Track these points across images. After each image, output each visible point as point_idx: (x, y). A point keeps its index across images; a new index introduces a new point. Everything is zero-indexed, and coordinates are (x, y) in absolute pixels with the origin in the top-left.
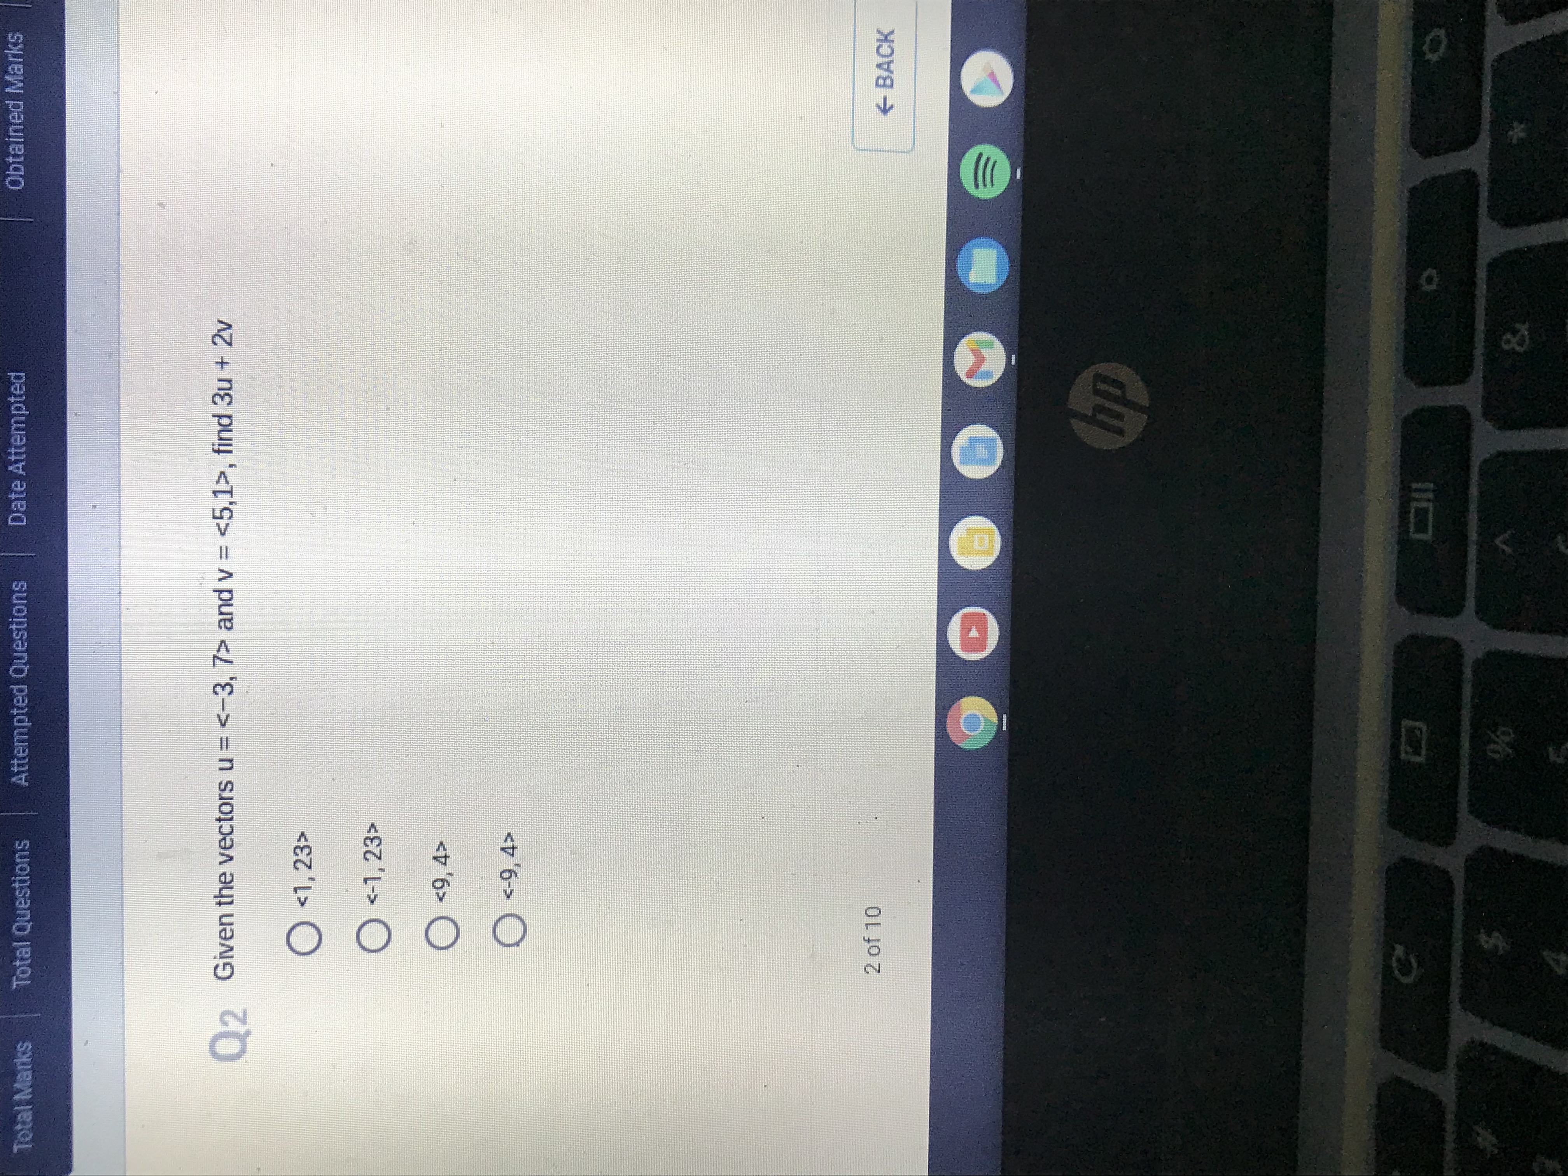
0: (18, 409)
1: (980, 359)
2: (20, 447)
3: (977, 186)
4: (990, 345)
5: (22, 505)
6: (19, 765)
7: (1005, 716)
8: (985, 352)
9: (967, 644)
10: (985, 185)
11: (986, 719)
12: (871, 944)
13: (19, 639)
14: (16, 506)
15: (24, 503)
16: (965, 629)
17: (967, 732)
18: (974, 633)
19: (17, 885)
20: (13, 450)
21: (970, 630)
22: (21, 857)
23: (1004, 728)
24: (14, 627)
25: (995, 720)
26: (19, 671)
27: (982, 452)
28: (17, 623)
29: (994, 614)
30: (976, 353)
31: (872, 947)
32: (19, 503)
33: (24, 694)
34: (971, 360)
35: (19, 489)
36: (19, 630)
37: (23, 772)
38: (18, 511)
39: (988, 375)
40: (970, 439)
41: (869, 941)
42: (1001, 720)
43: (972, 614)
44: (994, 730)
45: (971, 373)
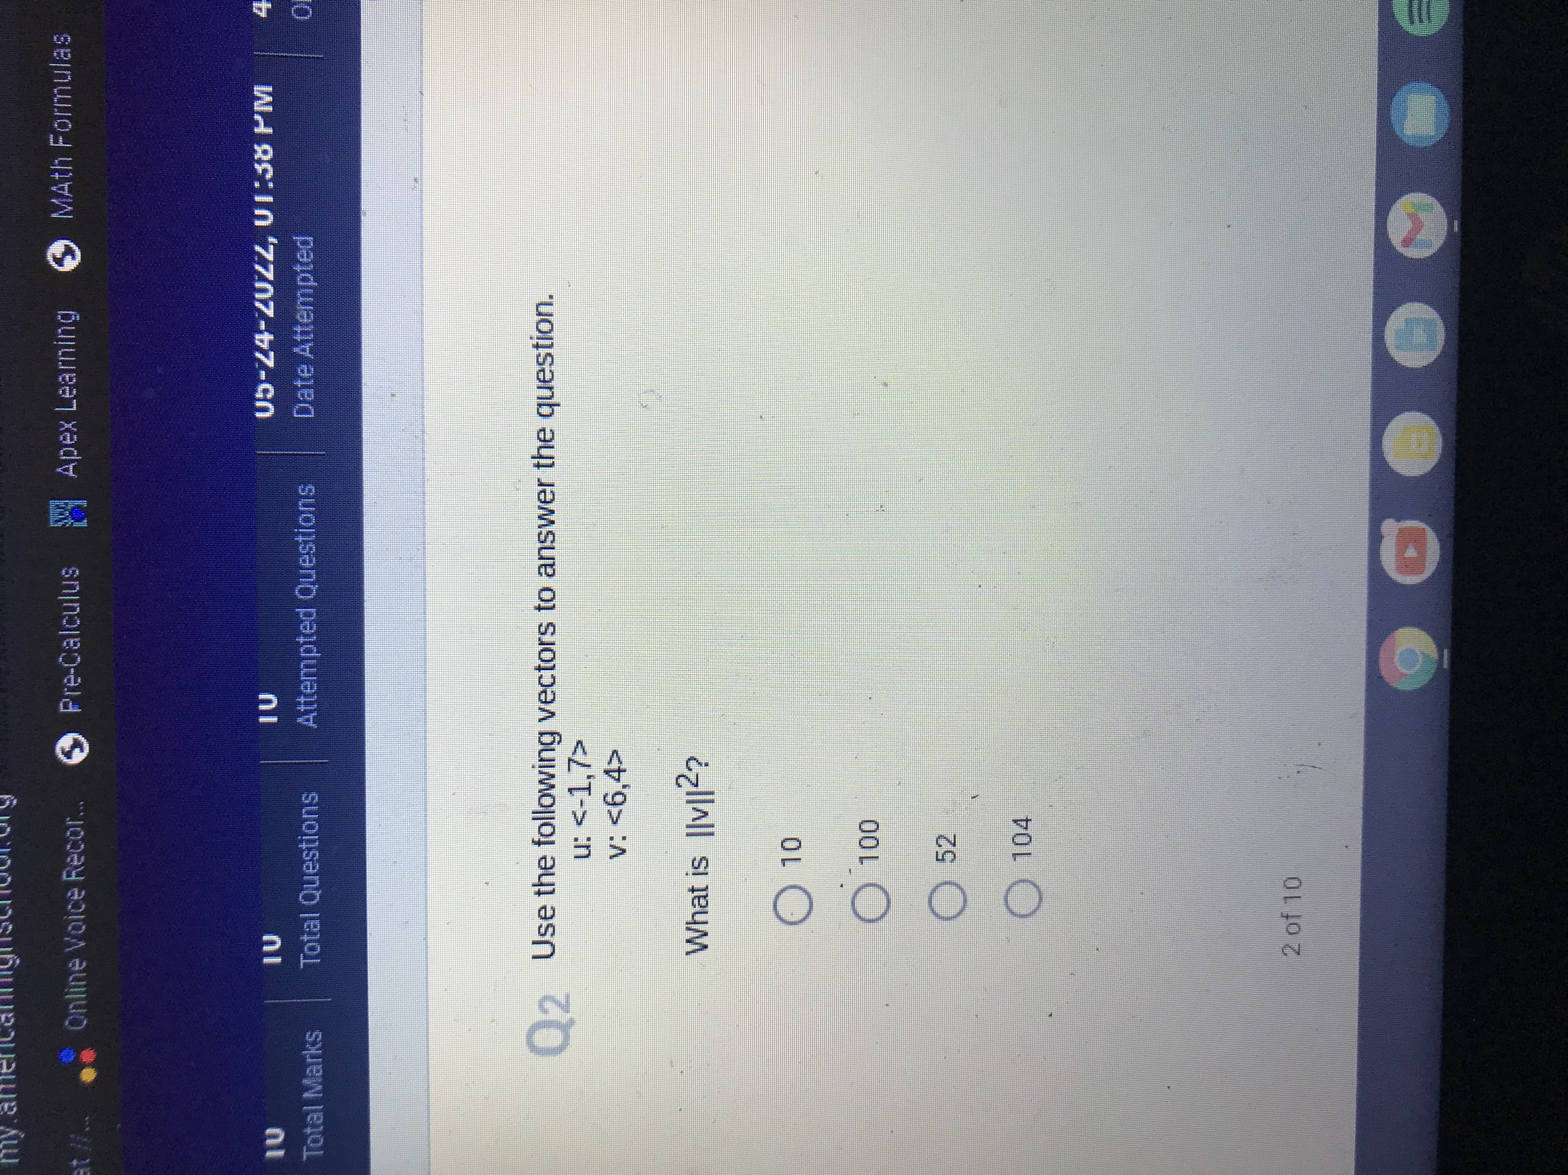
0: (304, 279)
1: (1418, 226)
2: (307, 325)
3: (1412, 22)
4: (1429, 208)
5: (309, 394)
6: (306, 703)
7: (1446, 652)
8: (1422, 216)
9: (1405, 566)
10: (1421, 21)
11: (1426, 656)
12: (1291, 921)
13: (307, 554)
14: (303, 395)
15: (311, 391)
16: (1401, 547)
17: (1404, 671)
18: (1411, 553)
19: (304, 846)
20: (299, 329)
21: (1407, 547)
22: (308, 813)
23: (1446, 665)
24: (300, 539)
25: (1435, 655)
26: (304, 591)
27: (1420, 335)
28: (304, 534)
29: (1434, 529)
30: (1413, 217)
31: (1291, 924)
32: (306, 391)
33: (313, 618)
34: (1409, 225)
35: (306, 375)
36: (305, 542)
37: (311, 711)
38: (305, 402)
39: (1428, 245)
40: (1408, 321)
41: (1287, 917)
42: (1441, 656)
43: (1406, 528)
44: (1433, 668)
45: (1407, 242)
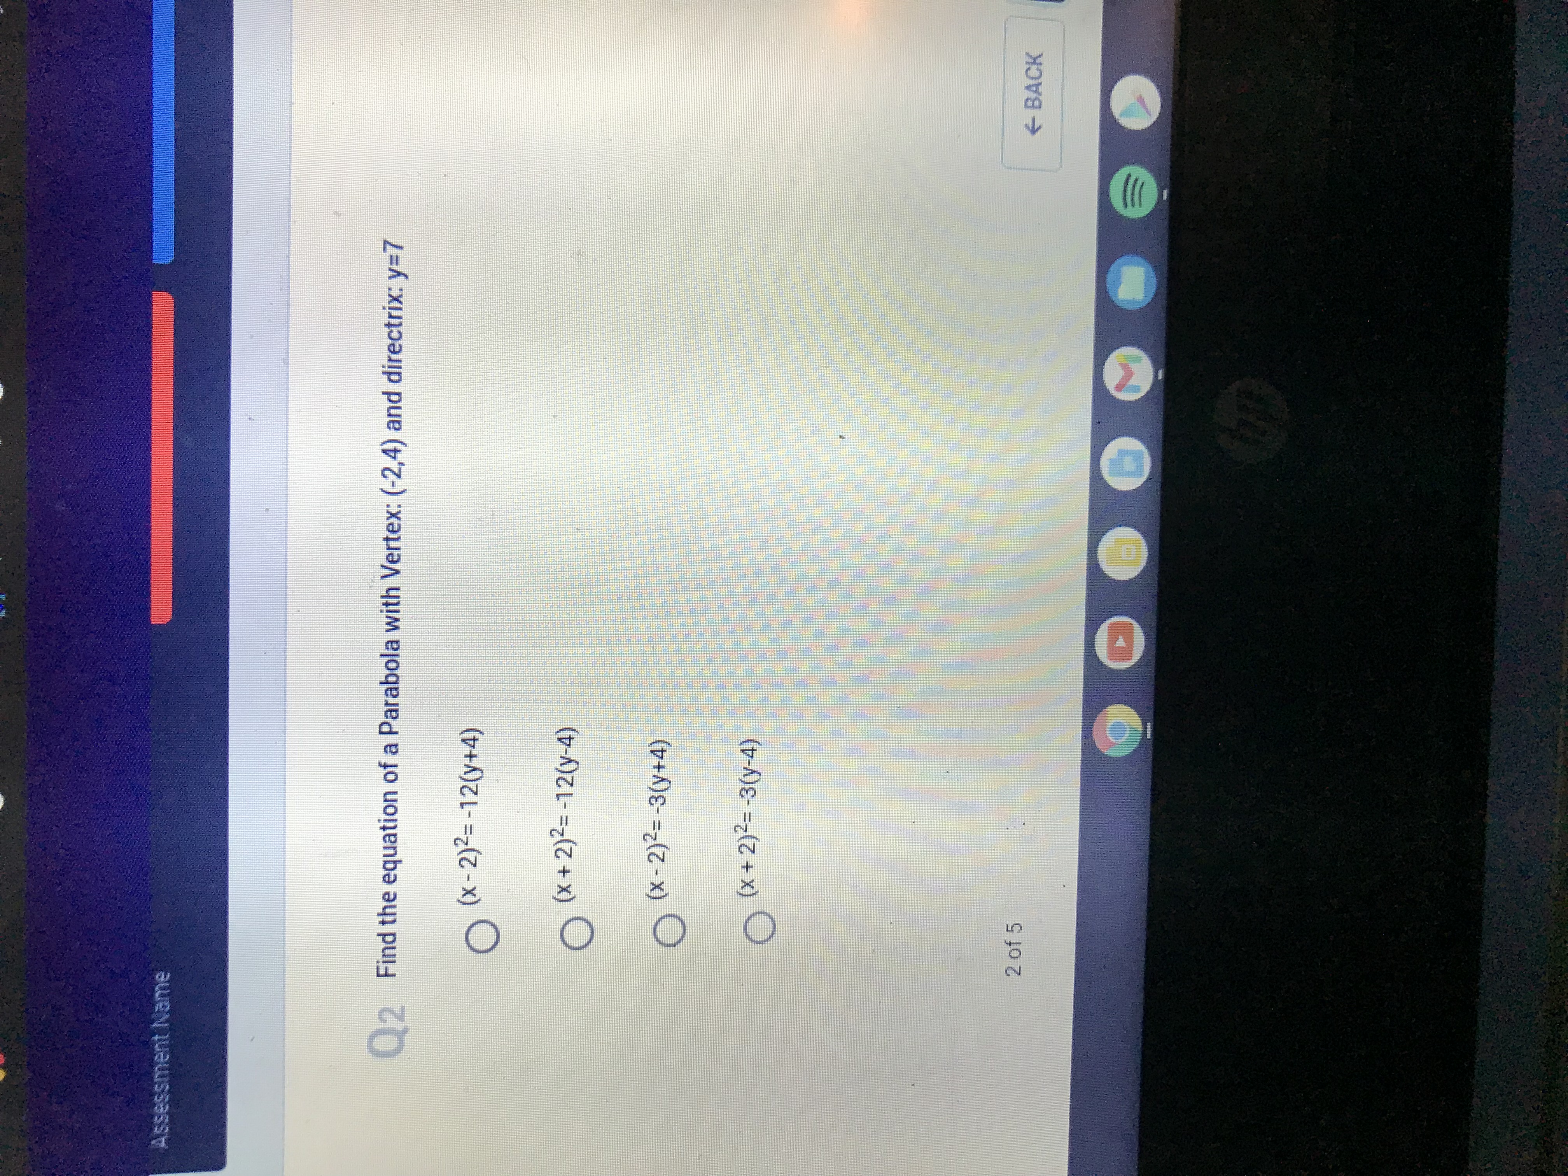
1: (1129, 374)
3: (1126, 205)
4: (1138, 360)
7: (1149, 725)
8: (1133, 366)
9: (1114, 653)
10: (1133, 206)
11: (1132, 729)
16: (1112, 639)
17: (1113, 740)
18: (1121, 643)
21: (1117, 639)
23: (1149, 737)
25: (1140, 728)
27: (1129, 464)
29: (1140, 623)
30: (1125, 367)
34: (1121, 374)
39: (1137, 389)
40: (1119, 451)
42: (1145, 728)
43: (1118, 623)
44: (1139, 739)
45: (1119, 387)
